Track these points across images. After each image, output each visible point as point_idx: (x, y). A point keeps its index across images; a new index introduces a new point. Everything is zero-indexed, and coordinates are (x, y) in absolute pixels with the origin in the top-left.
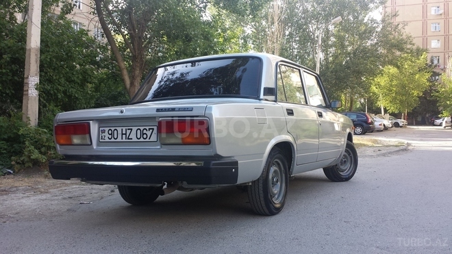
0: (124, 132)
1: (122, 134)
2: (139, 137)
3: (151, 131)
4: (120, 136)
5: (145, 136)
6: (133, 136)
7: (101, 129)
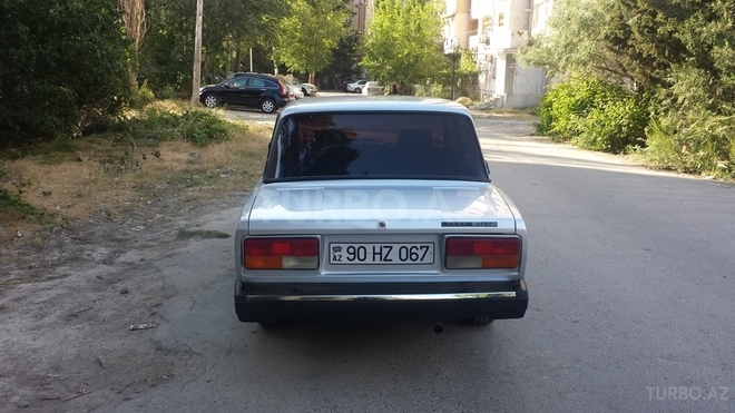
0: (377, 251)
1: (374, 254)
2: (403, 257)
3: (424, 249)
4: (370, 257)
5: (414, 257)
6: (394, 256)
7: (332, 245)
